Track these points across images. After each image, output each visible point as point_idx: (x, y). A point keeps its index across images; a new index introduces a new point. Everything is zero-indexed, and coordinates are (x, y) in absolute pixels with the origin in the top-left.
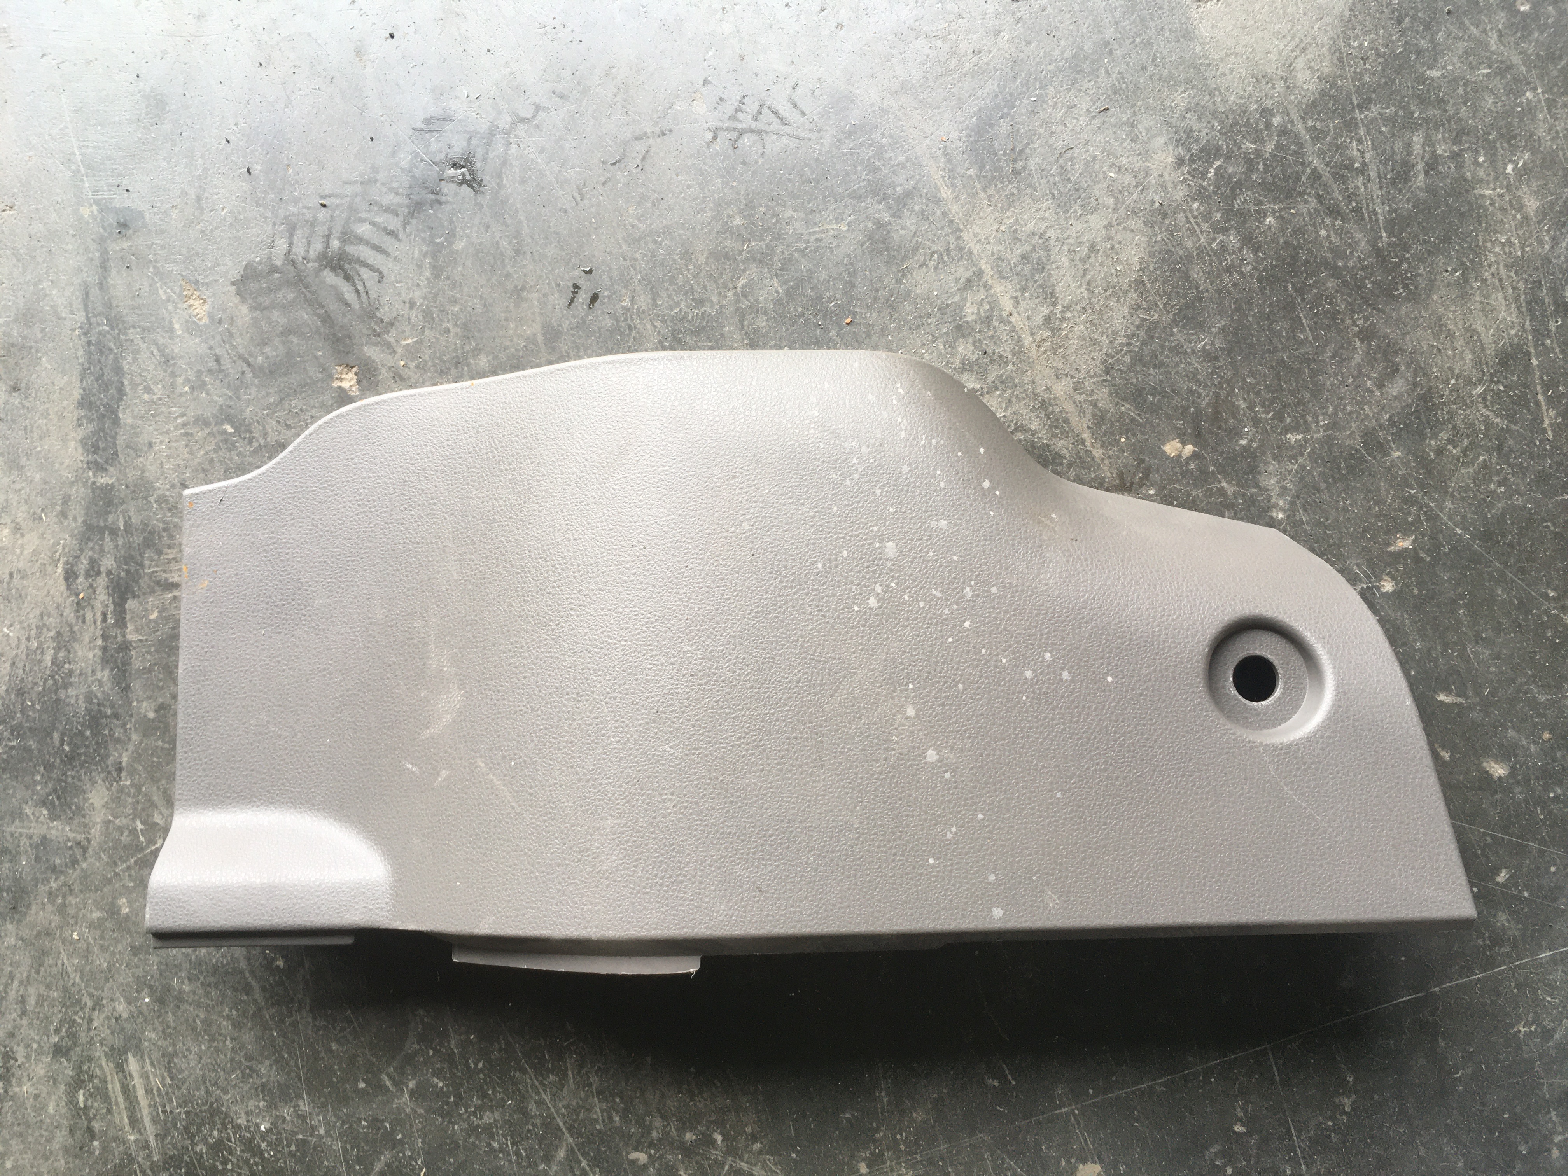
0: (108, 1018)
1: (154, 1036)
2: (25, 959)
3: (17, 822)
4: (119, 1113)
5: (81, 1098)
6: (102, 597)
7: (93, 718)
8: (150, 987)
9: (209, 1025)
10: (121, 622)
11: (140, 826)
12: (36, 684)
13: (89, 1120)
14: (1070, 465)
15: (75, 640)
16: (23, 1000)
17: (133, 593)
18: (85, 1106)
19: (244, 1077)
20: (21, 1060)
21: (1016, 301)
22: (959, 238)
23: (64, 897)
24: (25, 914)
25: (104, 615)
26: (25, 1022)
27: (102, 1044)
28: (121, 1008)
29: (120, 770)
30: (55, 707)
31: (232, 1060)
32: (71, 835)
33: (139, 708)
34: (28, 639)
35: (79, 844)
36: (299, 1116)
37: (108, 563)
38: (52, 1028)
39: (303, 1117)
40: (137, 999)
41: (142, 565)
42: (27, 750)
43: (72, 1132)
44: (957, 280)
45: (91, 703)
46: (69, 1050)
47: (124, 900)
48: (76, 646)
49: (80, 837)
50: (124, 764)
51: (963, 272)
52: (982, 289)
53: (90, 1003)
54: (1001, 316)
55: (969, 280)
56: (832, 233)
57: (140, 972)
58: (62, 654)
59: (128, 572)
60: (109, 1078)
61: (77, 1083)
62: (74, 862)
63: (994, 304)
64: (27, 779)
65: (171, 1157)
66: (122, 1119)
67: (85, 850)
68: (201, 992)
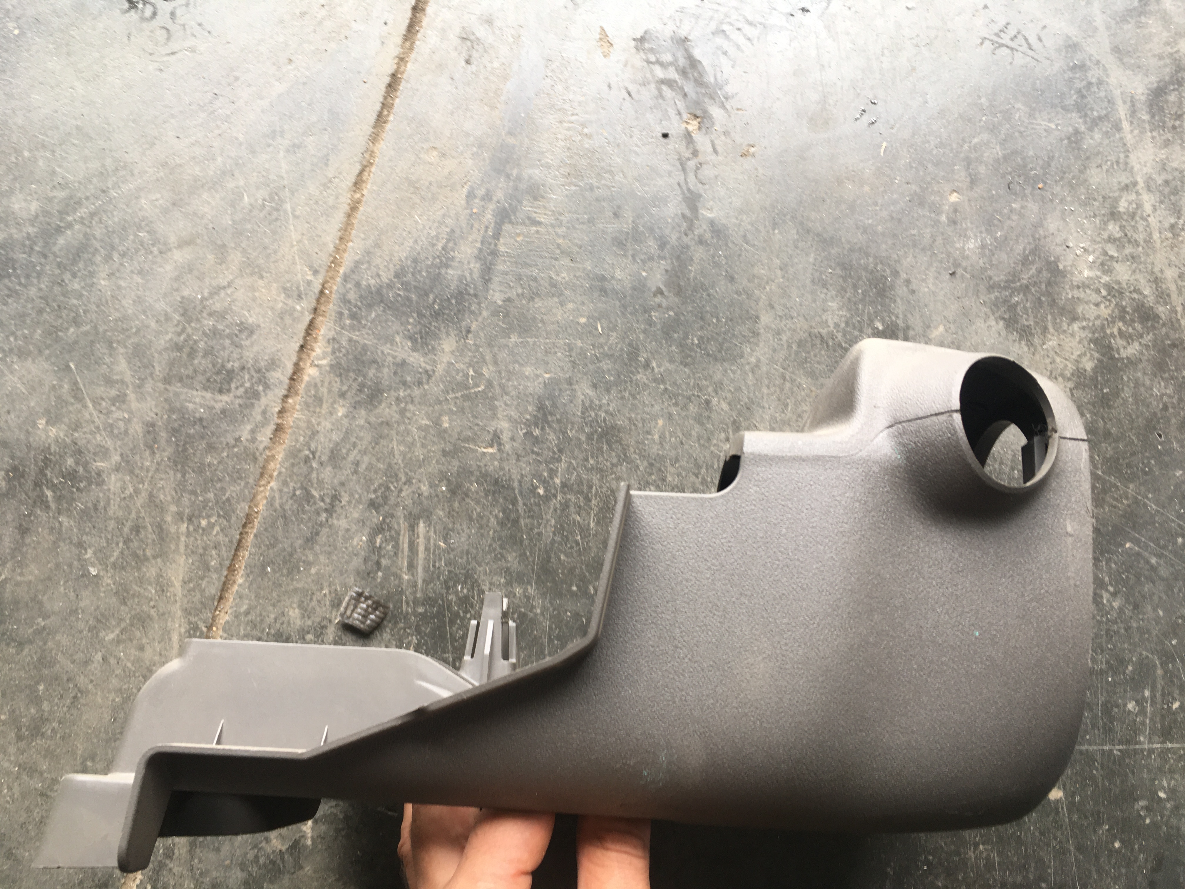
0: (413, 492)
1: (441, 513)
2: (367, 436)
3: (388, 345)
4: (402, 558)
5: (378, 541)
6: (489, 216)
7: (460, 293)
8: (448, 480)
9: (482, 518)
10: (497, 235)
11: (471, 373)
12: (427, 258)
13: (380, 556)
14: (1164, 325)
15: (462, 238)
16: (357, 464)
17: (510, 219)
18: (380, 547)
19: (496, 559)
20: (343, 503)
21: (1155, 210)
22: (1127, 157)
23: (406, 403)
24: (376, 407)
25: (487, 227)
26: (355, 478)
27: (404, 509)
28: (425, 489)
29: (469, 331)
30: (436, 279)
31: (490, 545)
32: (423, 365)
33: (493, 296)
34: (430, 228)
35: (426, 372)
36: (525, 596)
37: (499, 195)
38: (372, 488)
39: (528, 598)
40: (437, 486)
41: (520, 202)
42: (409, 299)
43: (365, 560)
44: (1119, 183)
45: (461, 282)
46: (380, 505)
47: (447, 418)
48: (461, 242)
49: (428, 368)
50: (472, 329)
51: (1125, 179)
52: (1134, 195)
53: (403, 479)
54: (1142, 214)
55: (1127, 186)
56: (1044, 127)
57: (444, 469)
58: (451, 245)
59: (510, 204)
60: (402, 532)
61: (379, 529)
62: (420, 383)
63: (1139, 206)
64: (404, 319)
65: (430, 598)
66: (403, 562)
67: (430, 377)
68: (482, 494)
